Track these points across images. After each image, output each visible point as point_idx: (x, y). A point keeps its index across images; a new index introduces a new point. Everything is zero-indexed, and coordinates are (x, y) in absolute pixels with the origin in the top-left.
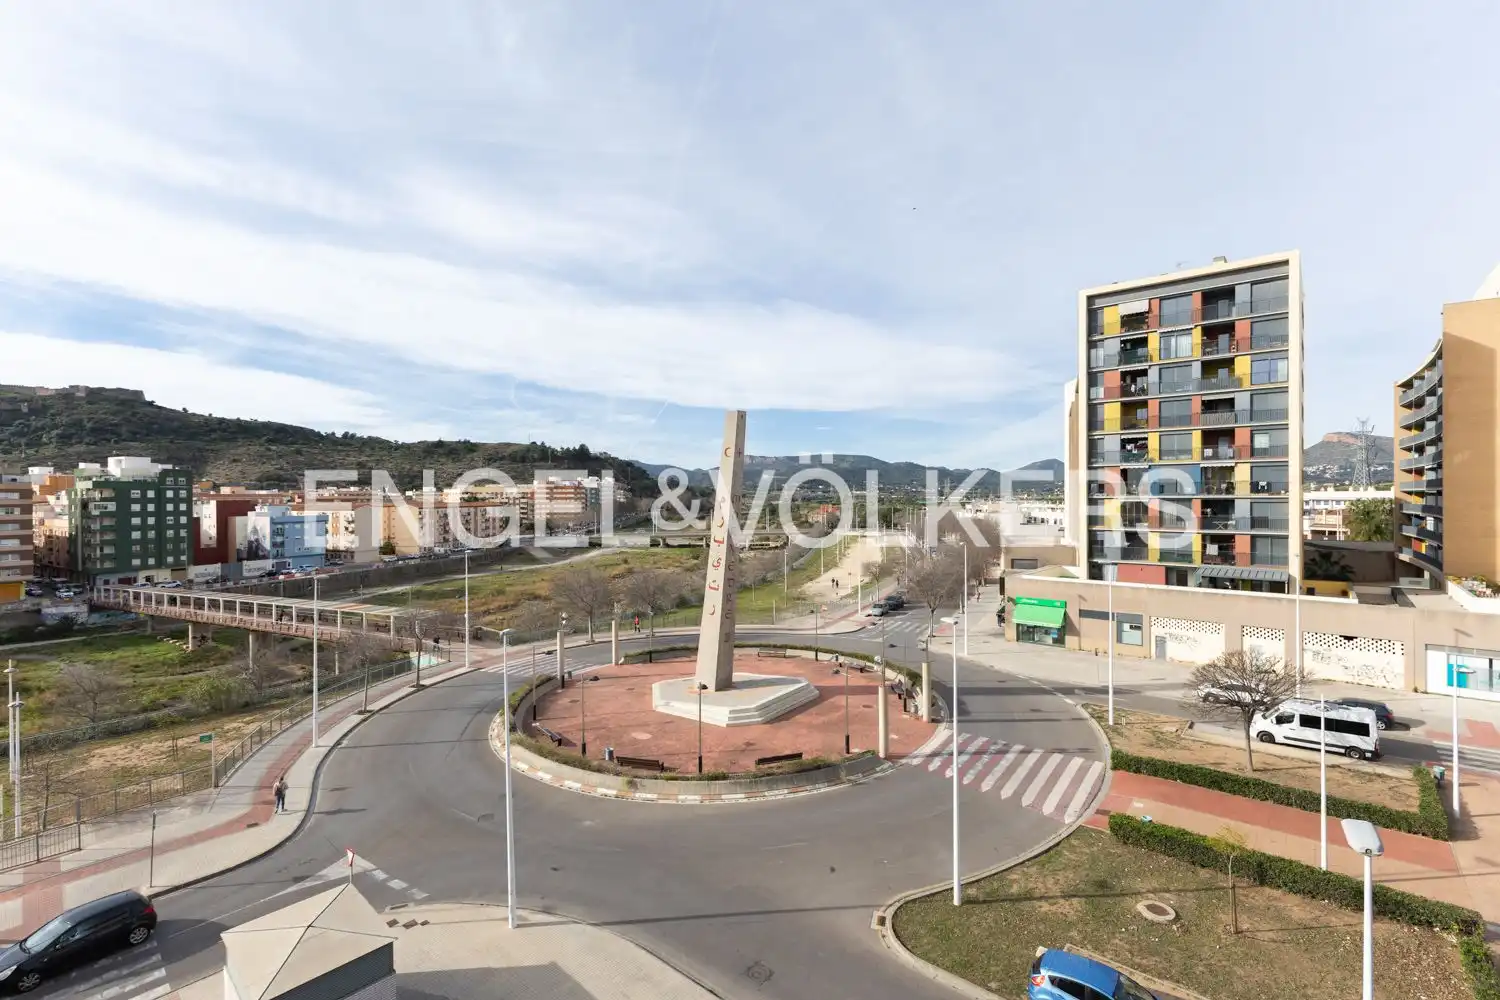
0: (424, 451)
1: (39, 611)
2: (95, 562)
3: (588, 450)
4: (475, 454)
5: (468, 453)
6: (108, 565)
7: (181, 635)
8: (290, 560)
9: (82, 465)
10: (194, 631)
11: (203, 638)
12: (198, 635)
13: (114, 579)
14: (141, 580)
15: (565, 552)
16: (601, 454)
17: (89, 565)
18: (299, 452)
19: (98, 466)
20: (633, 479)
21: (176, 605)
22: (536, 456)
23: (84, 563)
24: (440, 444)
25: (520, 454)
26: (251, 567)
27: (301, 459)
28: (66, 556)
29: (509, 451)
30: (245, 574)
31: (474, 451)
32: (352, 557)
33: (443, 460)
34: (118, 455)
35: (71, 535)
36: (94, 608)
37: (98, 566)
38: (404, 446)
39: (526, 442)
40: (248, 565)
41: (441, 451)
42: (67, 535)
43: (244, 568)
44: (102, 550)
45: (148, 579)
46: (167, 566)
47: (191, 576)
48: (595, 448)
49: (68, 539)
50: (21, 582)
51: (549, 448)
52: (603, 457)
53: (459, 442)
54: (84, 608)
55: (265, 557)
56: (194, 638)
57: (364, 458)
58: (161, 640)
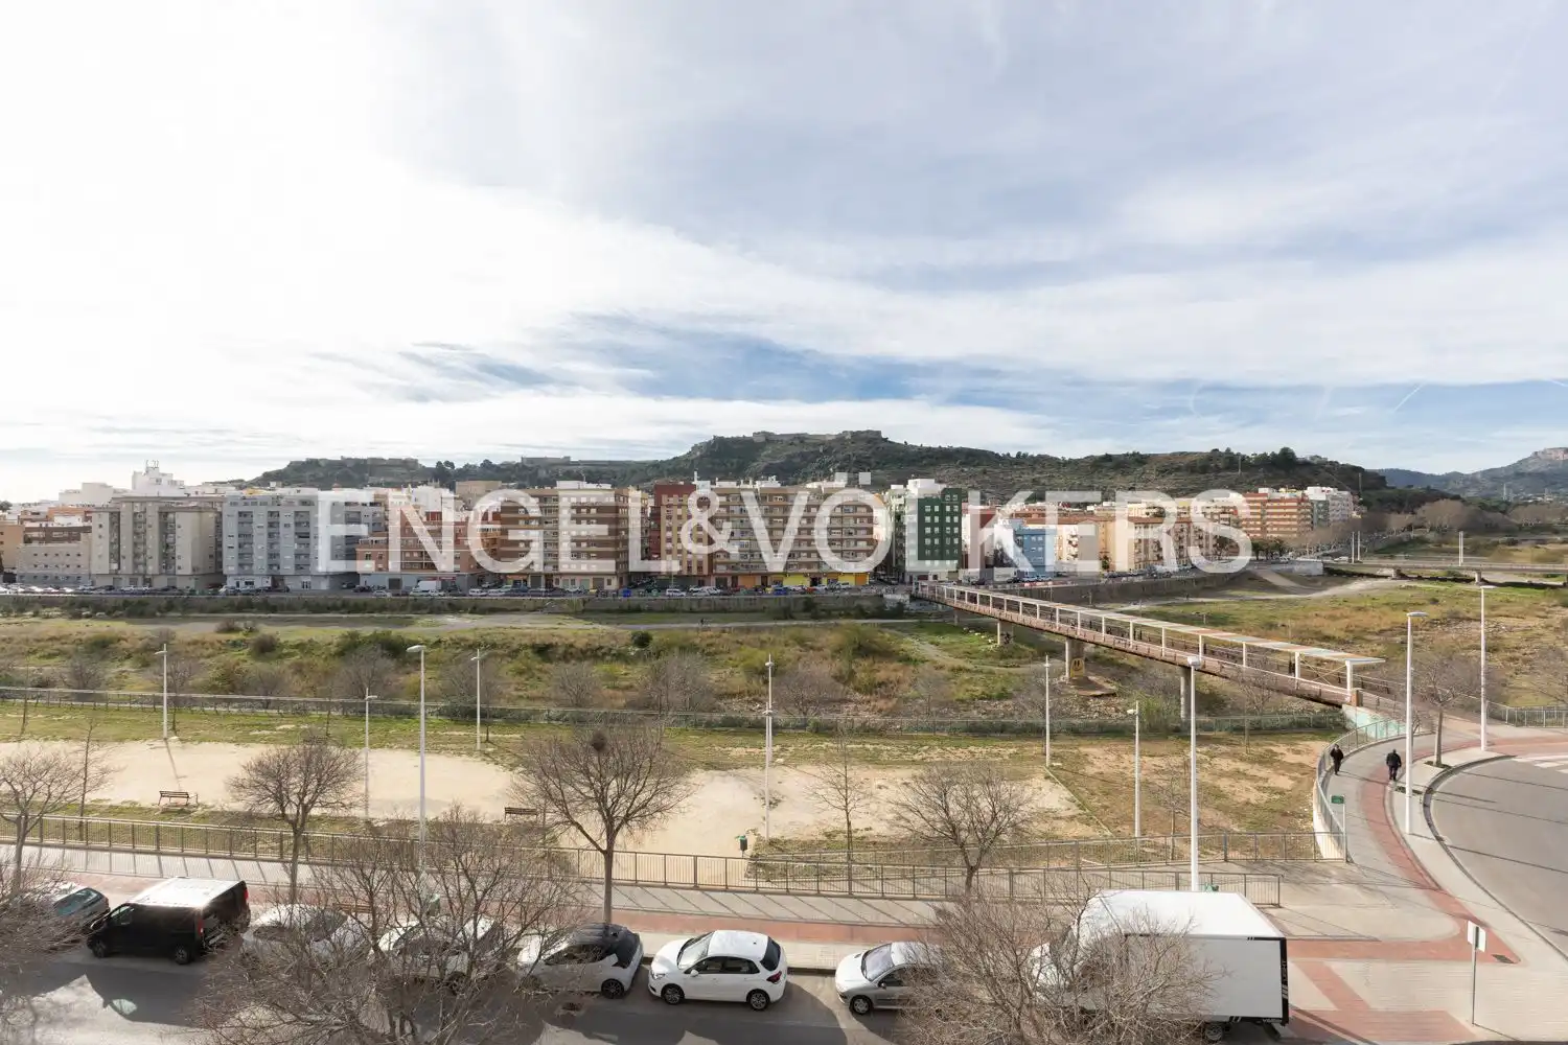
0: (1092, 466)
1: (882, 596)
3: (1293, 454)
4: (1147, 466)
5: (1138, 465)
7: (992, 631)
9: (893, 487)
10: (1002, 630)
11: (1008, 635)
12: (1005, 633)
15: (1315, 581)
16: (1312, 458)
18: (985, 472)
19: (902, 486)
20: (1364, 489)
21: (976, 602)
22: (1221, 465)
24: (1108, 458)
25: (1199, 465)
26: (1001, 574)
27: (987, 478)
29: (1187, 460)
30: (997, 580)
31: (1145, 464)
33: (1112, 474)
34: (914, 478)
36: (913, 598)
38: (1071, 462)
39: (1207, 449)
40: (998, 571)
41: (1109, 464)
43: (995, 574)
45: (935, 577)
48: (1302, 452)
51: (1238, 454)
52: (1315, 462)
53: (1127, 455)
54: (908, 597)
56: (1002, 635)
58: (967, 632)
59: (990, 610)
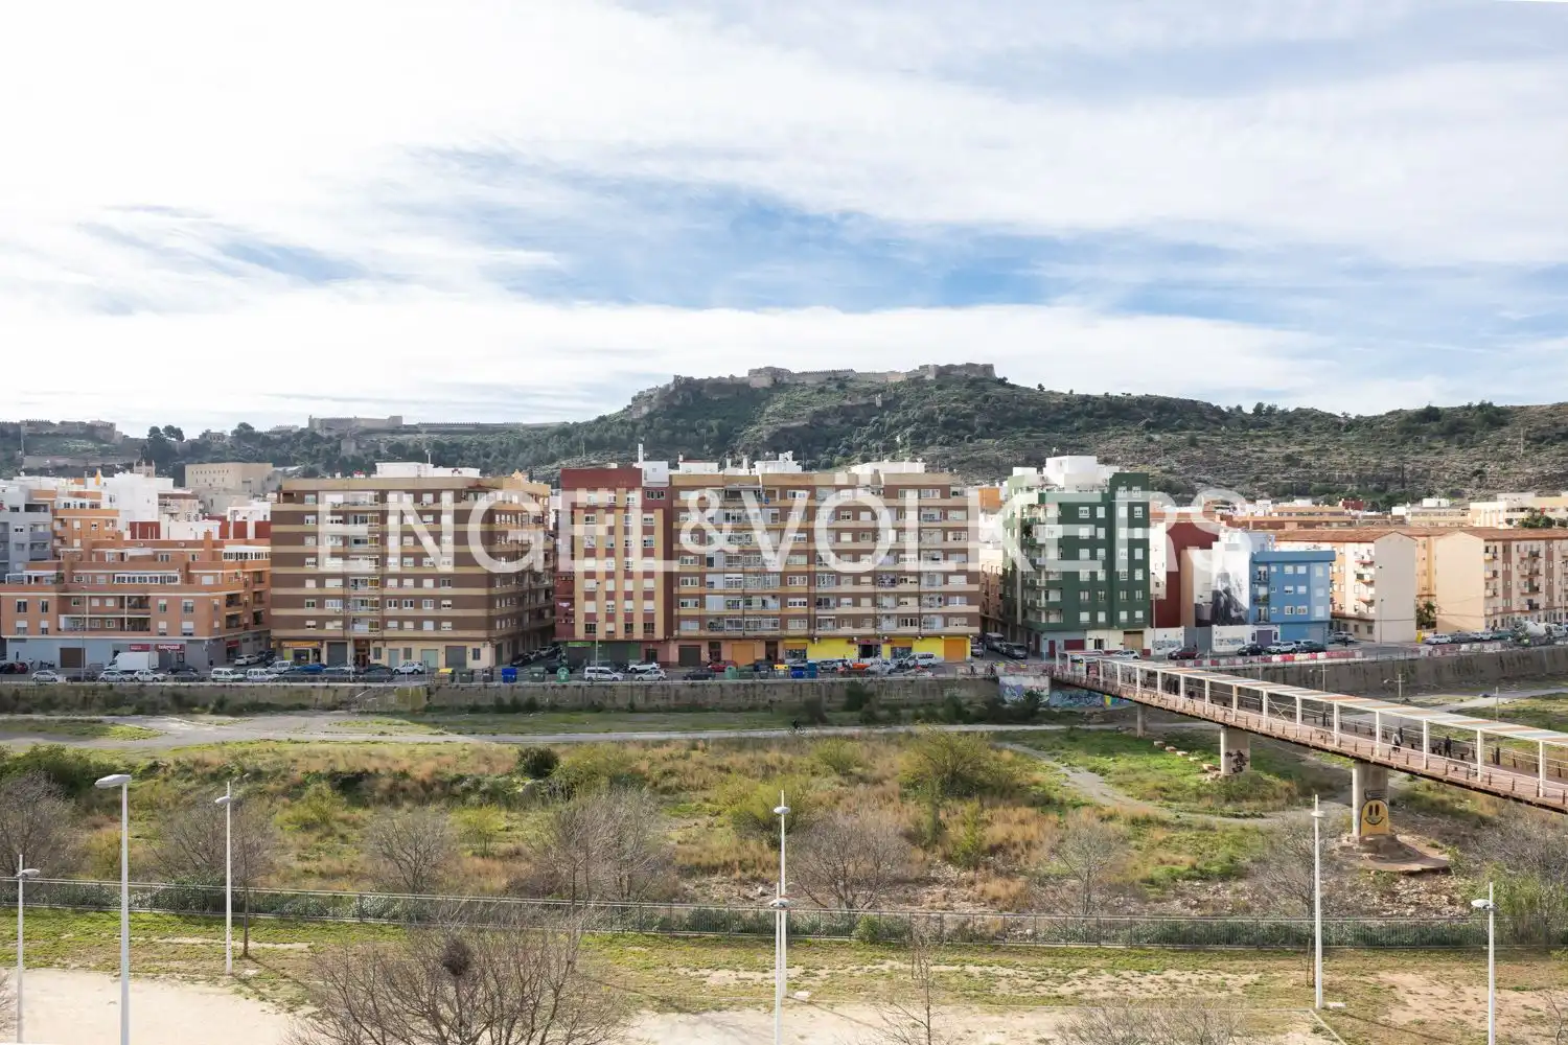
0: (1401, 431)
1: (996, 680)
2: (1040, 613)
4: (1506, 429)
5: (1489, 429)
6: (1053, 619)
7: (1208, 748)
8: (1277, 629)
9: (1017, 471)
10: (1228, 745)
11: (1240, 755)
12: (1234, 752)
13: (1060, 639)
14: (1090, 646)
17: (1031, 617)
18: (1193, 443)
19: (1033, 470)
21: (1177, 692)
23: (1024, 614)
24: (1431, 414)
26: (1227, 637)
27: (1198, 453)
28: (1000, 602)
30: (1217, 648)
31: (1503, 424)
32: (1370, 630)
34: (1056, 455)
35: (1005, 571)
36: (1057, 684)
37: (1044, 621)
38: (1361, 421)
40: (1220, 632)
41: (1433, 426)
42: (1000, 572)
43: (1215, 637)
44: (1047, 597)
45: (1099, 643)
46: (1120, 626)
47: (1148, 645)
49: (1001, 577)
50: (967, 636)
53: (1469, 408)
54: (1045, 682)
55: (1240, 621)
56: (1228, 755)
57: (1294, 449)
58: (1161, 749)
59: (1204, 706)
